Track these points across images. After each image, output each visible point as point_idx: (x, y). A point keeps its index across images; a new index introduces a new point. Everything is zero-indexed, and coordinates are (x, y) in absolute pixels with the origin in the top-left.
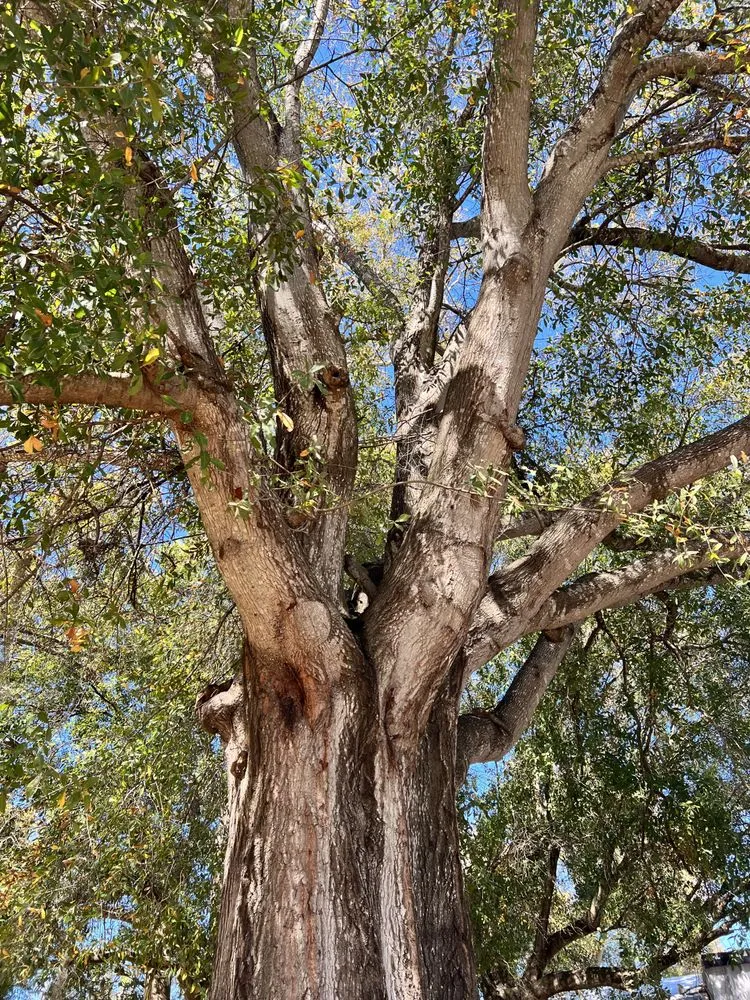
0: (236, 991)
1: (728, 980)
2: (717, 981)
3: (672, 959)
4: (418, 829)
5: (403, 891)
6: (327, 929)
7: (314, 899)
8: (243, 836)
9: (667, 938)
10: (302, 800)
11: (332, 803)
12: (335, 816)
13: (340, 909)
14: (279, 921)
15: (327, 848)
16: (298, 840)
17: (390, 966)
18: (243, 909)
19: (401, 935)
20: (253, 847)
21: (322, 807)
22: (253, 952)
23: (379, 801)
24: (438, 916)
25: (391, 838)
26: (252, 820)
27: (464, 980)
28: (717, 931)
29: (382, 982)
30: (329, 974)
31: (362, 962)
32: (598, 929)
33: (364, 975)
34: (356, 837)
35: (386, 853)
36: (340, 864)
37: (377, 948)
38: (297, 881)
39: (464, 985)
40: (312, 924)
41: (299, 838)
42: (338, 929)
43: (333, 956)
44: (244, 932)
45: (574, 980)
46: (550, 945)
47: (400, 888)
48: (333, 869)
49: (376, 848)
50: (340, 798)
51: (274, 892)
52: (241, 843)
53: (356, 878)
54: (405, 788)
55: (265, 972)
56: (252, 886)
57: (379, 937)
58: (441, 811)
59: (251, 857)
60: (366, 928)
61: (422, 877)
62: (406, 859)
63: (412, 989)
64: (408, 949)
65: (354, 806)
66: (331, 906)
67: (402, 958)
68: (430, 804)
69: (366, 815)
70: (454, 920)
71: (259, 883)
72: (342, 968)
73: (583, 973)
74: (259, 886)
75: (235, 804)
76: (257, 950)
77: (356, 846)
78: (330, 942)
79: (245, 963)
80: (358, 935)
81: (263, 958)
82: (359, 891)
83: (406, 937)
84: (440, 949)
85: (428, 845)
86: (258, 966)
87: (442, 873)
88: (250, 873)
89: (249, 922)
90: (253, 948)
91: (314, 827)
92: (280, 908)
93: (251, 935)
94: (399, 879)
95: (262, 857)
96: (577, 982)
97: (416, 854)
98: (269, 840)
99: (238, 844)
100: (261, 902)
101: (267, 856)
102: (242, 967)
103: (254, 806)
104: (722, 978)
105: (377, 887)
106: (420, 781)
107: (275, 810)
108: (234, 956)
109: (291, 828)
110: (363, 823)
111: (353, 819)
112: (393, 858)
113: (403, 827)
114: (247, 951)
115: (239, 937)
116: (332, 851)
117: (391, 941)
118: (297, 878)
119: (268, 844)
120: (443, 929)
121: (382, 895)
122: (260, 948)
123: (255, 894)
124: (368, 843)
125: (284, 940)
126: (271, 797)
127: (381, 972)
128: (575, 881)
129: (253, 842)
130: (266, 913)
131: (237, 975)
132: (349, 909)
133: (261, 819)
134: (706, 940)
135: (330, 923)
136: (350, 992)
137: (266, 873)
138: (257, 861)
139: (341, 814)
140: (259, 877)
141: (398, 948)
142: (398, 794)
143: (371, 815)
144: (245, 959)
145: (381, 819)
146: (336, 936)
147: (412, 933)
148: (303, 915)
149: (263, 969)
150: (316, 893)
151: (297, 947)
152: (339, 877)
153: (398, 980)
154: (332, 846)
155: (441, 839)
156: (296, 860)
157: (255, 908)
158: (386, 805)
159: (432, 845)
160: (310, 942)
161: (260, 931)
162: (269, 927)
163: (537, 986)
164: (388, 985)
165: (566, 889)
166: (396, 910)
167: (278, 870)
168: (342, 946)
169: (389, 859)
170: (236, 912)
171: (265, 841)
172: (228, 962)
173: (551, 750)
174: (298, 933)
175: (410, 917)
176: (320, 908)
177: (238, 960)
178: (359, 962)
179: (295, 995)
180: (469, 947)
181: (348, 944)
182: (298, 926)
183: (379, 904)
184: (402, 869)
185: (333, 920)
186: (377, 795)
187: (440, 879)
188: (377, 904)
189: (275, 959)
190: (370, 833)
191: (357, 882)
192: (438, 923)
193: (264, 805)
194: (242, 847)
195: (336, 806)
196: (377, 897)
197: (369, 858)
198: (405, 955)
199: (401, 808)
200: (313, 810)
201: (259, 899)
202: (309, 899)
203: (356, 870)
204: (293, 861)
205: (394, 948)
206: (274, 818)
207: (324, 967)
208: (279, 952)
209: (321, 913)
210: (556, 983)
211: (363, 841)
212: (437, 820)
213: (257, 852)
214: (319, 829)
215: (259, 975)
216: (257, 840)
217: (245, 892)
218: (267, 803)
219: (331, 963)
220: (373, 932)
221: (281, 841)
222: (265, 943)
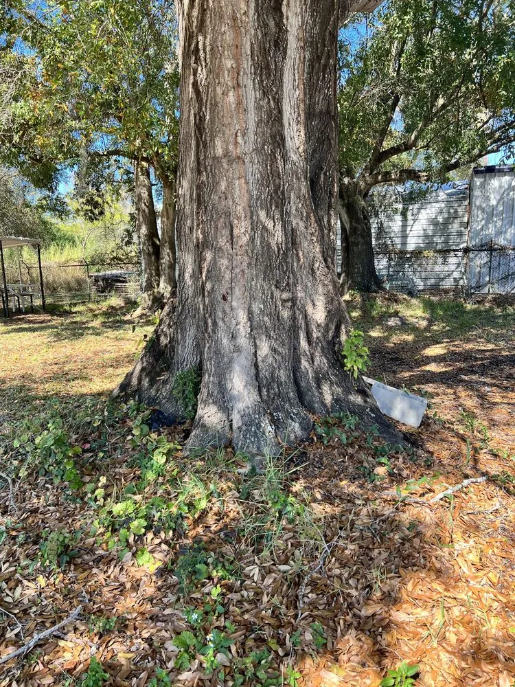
0: (195, 131)
1: (485, 181)
2: (478, 181)
3: (456, 166)
4: (310, 46)
5: (299, 79)
6: (249, 97)
7: (240, 77)
8: (190, 37)
9: (456, 153)
10: (230, 7)
11: (252, 11)
12: (254, 21)
13: (257, 85)
14: (219, 91)
15: (248, 45)
16: (229, 37)
17: (287, 124)
18: (195, 84)
19: (296, 106)
20: (198, 42)
21: (245, 13)
22: (204, 109)
23: (285, 14)
24: (318, 104)
25: (293, 43)
26: (195, 24)
27: (330, 141)
28: (489, 150)
29: (283, 130)
30: (251, 123)
31: (271, 118)
32: (414, 148)
33: (272, 125)
34: (268, 39)
35: (289, 52)
36: (258, 57)
37: (280, 112)
38: (229, 66)
39: (330, 144)
40: (240, 93)
41: (229, 36)
42: (256, 98)
43: (253, 113)
44: (197, 98)
45: (391, 176)
46: (381, 156)
47: (297, 78)
48: (253, 60)
49: (282, 49)
50: (258, 8)
51: (214, 73)
52: (189, 43)
53: (268, 67)
54: (304, 7)
55: (212, 121)
56: (200, 69)
57: (282, 106)
58: (327, 34)
59: (197, 50)
60: (274, 99)
61: (310, 79)
62: (302, 58)
63: (300, 137)
64: (299, 115)
65: (267, 16)
66: (252, 84)
67: (295, 120)
68: (320, 28)
69: (276, 24)
70: (328, 107)
71: (204, 67)
72: (259, 120)
73: (398, 172)
74: (204, 69)
75: (181, 15)
76: (206, 108)
77: (268, 46)
78: (251, 105)
79: (200, 116)
80: (269, 102)
81: (210, 113)
82: (270, 76)
83: (298, 107)
84: (318, 123)
85: (316, 58)
86: (208, 117)
87: (324, 77)
88: (197, 60)
89: (200, 92)
90: (204, 107)
91: (240, 28)
92: (219, 83)
93: (202, 99)
94: (296, 71)
95: (204, 50)
96: (393, 177)
97: (307, 64)
98: (209, 37)
99: (187, 44)
100: (206, 79)
101: (208, 49)
102: (198, 117)
103: (195, 13)
104: (482, 180)
105: (282, 75)
106: (314, 10)
107: (211, 14)
108: (192, 112)
109: (223, 29)
110: (274, 30)
111: (266, 25)
112: (293, 57)
113: (301, 36)
114: (200, 109)
115: (194, 102)
116: (252, 48)
117: (289, 109)
118: (229, 63)
119: (208, 40)
120: (321, 112)
121: (285, 80)
122: (208, 107)
123: (202, 75)
124: (277, 44)
125: (223, 102)
126: (208, 5)
127: (282, 125)
128: (405, 122)
129: (197, 39)
130: (210, 86)
131: (195, 123)
132: (263, 86)
133: (202, 22)
134: (480, 155)
135: (251, 94)
136: (264, 134)
137: (208, 61)
138: (201, 52)
139: (258, 21)
140: (203, 63)
141: (293, 114)
142: (299, 10)
143: (279, 24)
144: (199, 113)
145: (286, 28)
146: (255, 102)
147: (302, 106)
148: (234, 88)
149: (210, 118)
150: (242, 73)
151: (230, 106)
152: (257, 65)
153: (292, 132)
154: (252, 44)
155: (325, 54)
156: (228, 51)
157: (203, 83)
158: (290, 18)
159: (319, 58)
160: (239, 103)
161: (207, 96)
162: (213, 95)
163: (368, 179)
164: (286, 134)
165: (398, 125)
166: (293, 91)
167: (216, 58)
168: (259, 108)
169: (290, 57)
170: (191, 86)
171: (205, 38)
172: (189, 116)
173: (412, 14)
174: (231, 98)
175: (302, 96)
176: (245, 83)
177: (195, 115)
178: (269, 117)
179: (231, 133)
180: (336, 124)
181: (263, 107)
182: (231, 94)
183: (282, 86)
184: (299, 65)
185: (253, 92)
186: (284, 9)
187: (322, 82)
188: (281, 86)
189: (218, 113)
190: (278, 38)
191: (269, 70)
192: (318, 108)
193: (203, 11)
194: (189, 46)
195: (255, 14)
196: (281, 81)
197: (277, 55)
198: (297, 118)
199: (300, 20)
200: (238, 16)
201: (205, 77)
202: (238, 78)
203: (268, 61)
204: (226, 52)
205: (290, 114)
206: (211, 21)
207: (248, 118)
208: (220, 109)
209: (245, 87)
210: (380, 177)
211: (273, 43)
212: (324, 40)
213: (201, 46)
214: (243, 31)
215: (208, 122)
216: (200, 38)
217: (195, 74)
218: (205, 10)
219: (252, 117)
220: (278, 102)
221: (217, 38)
222: (211, 104)
